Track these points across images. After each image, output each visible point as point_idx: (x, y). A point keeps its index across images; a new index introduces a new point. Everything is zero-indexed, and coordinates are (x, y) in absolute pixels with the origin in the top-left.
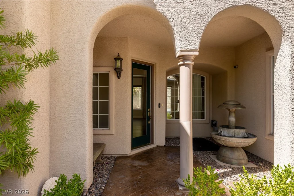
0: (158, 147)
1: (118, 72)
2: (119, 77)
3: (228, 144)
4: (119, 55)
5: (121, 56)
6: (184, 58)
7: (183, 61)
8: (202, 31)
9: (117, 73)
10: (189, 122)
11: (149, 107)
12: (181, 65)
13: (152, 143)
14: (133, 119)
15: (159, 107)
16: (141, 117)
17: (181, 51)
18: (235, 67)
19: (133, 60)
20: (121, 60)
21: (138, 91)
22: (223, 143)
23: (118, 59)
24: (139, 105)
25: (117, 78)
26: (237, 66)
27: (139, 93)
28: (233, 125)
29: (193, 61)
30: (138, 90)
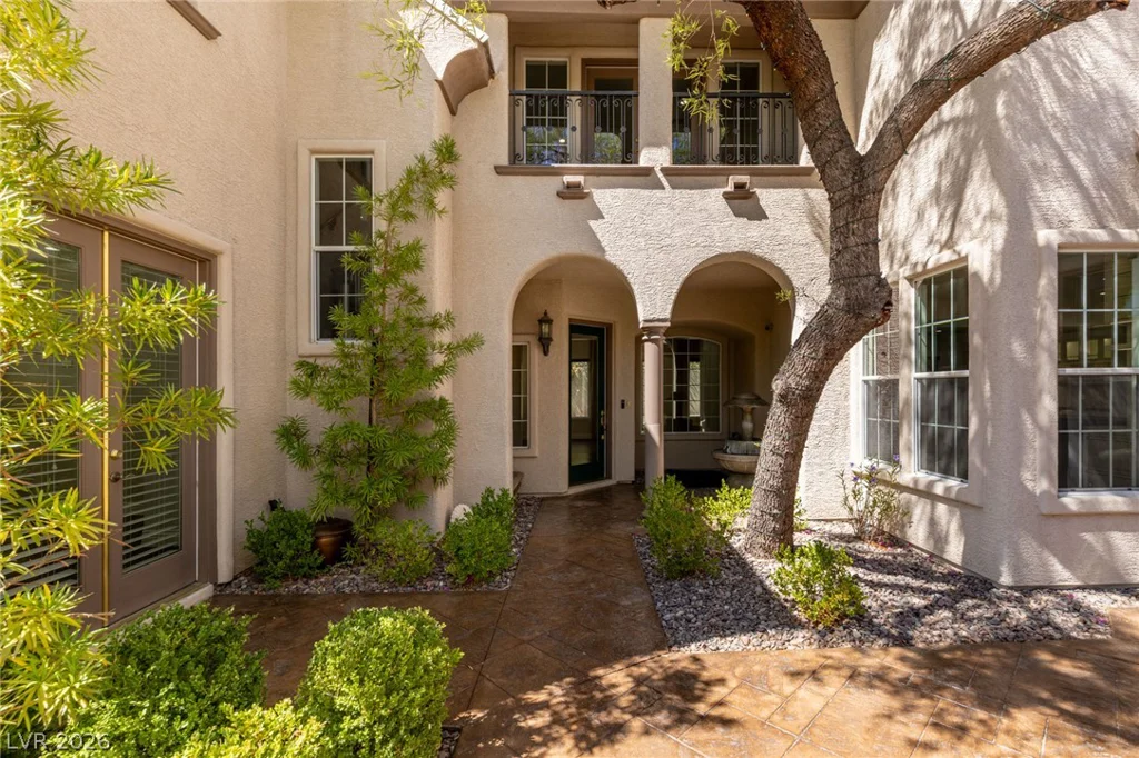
0: (620, 484)
1: (545, 343)
2: (546, 353)
3: (736, 467)
4: (546, 314)
5: (551, 315)
6: (651, 331)
7: (648, 335)
8: (675, 291)
9: (543, 345)
10: (657, 425)
11: (602, 408)
12: (646, 341)
13: (609, 477)
14: (572, 441)
15: (623, 406)
16: (588, 436)
17: (645, 321)
18: (767, 328)
19: (570, 320)
20: (550, 322)
21: (579, 371)
22: (728, 466)
23: (546, 320)
24: (583, 409)
25: (542, 355)
26: (772, 325)
27: (581, 375)
28: (749, 436)
29: (664, 335)
30: (581, 370)
